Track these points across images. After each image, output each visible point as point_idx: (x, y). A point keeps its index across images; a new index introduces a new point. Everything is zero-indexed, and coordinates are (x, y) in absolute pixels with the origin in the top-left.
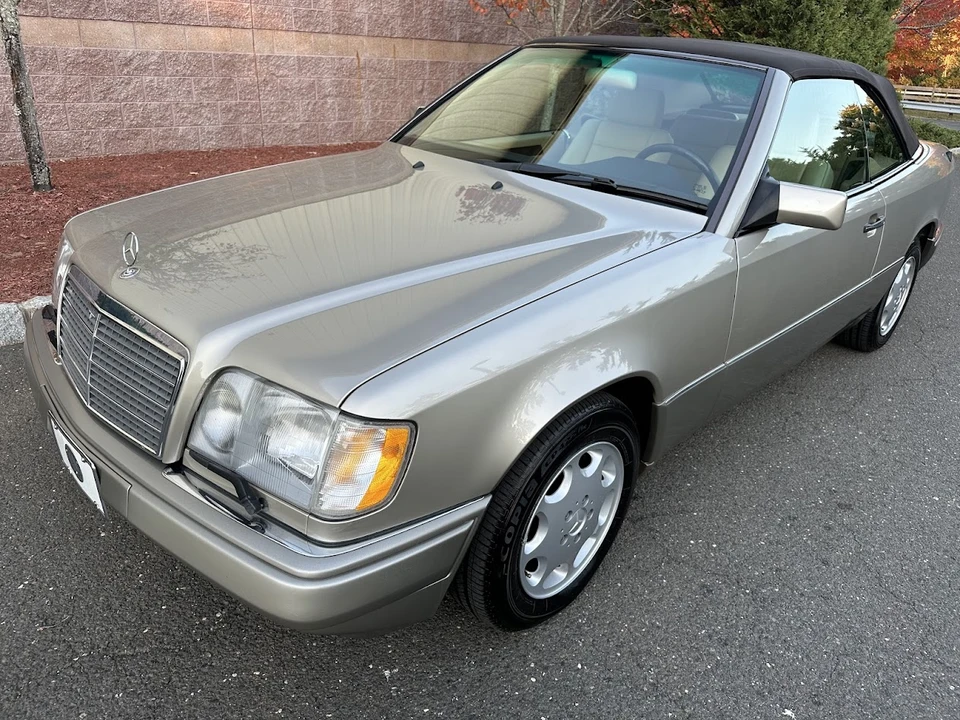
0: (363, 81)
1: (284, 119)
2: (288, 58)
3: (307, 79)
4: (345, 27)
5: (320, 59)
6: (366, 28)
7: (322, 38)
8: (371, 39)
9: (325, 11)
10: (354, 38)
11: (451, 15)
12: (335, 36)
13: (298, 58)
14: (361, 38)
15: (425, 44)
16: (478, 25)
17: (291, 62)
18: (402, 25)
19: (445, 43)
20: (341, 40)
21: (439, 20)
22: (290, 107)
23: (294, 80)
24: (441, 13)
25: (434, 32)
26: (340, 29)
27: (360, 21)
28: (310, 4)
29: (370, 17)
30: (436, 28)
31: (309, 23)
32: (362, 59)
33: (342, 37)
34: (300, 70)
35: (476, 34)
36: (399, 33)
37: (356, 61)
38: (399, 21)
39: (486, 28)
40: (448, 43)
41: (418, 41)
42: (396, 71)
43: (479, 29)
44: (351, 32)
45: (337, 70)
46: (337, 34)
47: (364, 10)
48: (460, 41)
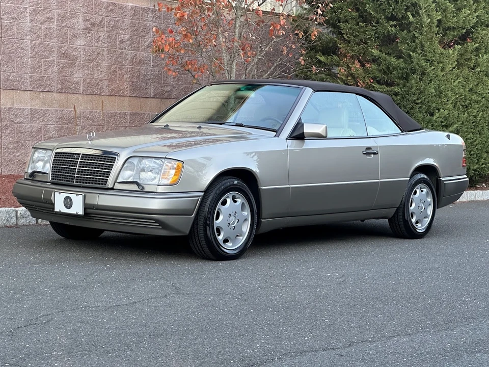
0: (78, 127)
1: (18, 154)
2: (24, 110)
3: (36, 125)
4: (66, 88)
5: (47, 110)
6: (81, 89)
7: (49, 95)
8: (85, 97)
9: (52, 76)
10: (73, 96)
11: (146, 78)
12: (58, 94)
13: (31, 110)
14: (78, 95)
15: (125, 99)
16: (168, 85)
17: (26, 113)
18: (108, 86)
19: (142, 99)
20: (63, 96)
21: (137, 82)
22: (22, 145)
23: (27, 126)
24: (138, 77)
25: (133, 90)
26: (62, 89)
27: (77, 83)
28: (42, 72)
29: (84, 80)
30: (135, 88)
31: (41, 85)
32: (78, 111)
33: (63, 95)
34: (32, 119)
35: (166, 92)
36: (106, 92)
37: (73, 113)
38: (106, 83)
39: (174, 87)
40: (145, 99)
41: (121, 98)
42: (103, 119)
43: (169, 89)
44: (70, 91)
45: (59, 118)
46: (60, 92)
47: (81, 75)
48: (153, 98)
